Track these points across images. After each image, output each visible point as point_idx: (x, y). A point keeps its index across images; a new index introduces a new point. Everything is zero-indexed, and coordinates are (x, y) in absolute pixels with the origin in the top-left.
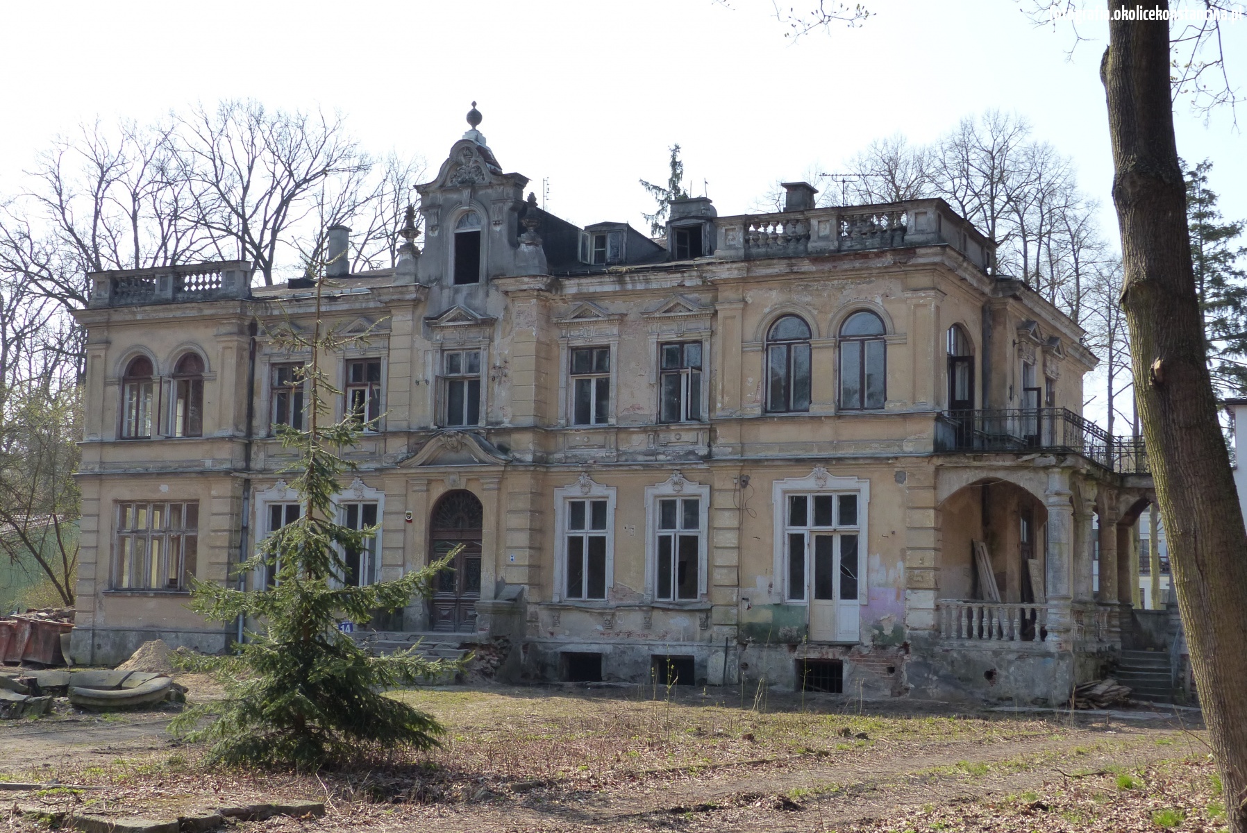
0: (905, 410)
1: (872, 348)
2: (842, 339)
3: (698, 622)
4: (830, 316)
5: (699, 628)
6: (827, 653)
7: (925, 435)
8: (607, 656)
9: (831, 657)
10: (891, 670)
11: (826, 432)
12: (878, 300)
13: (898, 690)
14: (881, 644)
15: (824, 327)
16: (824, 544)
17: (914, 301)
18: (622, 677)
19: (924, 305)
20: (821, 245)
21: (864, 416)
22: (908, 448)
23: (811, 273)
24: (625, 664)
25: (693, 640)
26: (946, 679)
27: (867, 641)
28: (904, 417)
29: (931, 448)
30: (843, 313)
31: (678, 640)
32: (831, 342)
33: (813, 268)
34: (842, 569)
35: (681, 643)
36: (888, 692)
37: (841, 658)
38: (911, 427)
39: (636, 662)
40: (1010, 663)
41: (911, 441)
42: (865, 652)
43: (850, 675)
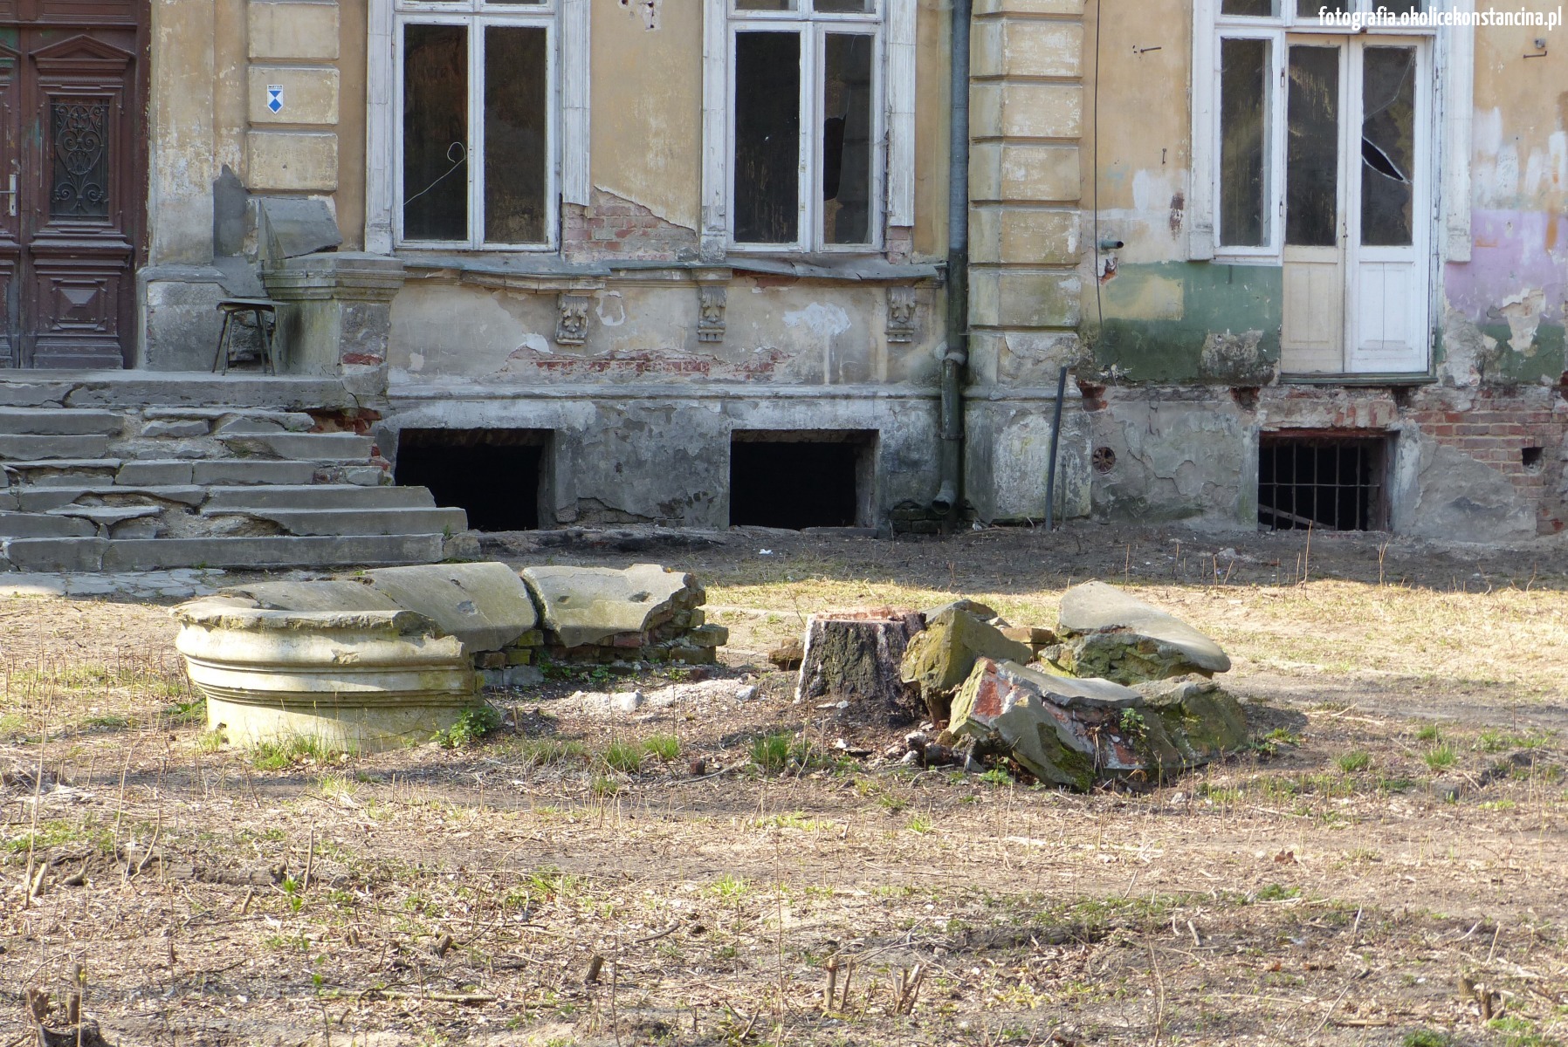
3: (880, 320)
5: (883, 340)
6: (1353, 411)
8: (575, 441)
9: (1362, 421)
10: (1533, 455)
13: (1558, 513)
14: (1504, 380)
18: (630, 507)
24: (640, 464)
25: (864, 377)
27: (1462, 369)
31: (815, 379)
34: (1368, 151)
35: (828, 388)
36: (1527, 522)
39: (681, 456)
43: (1421, 474)
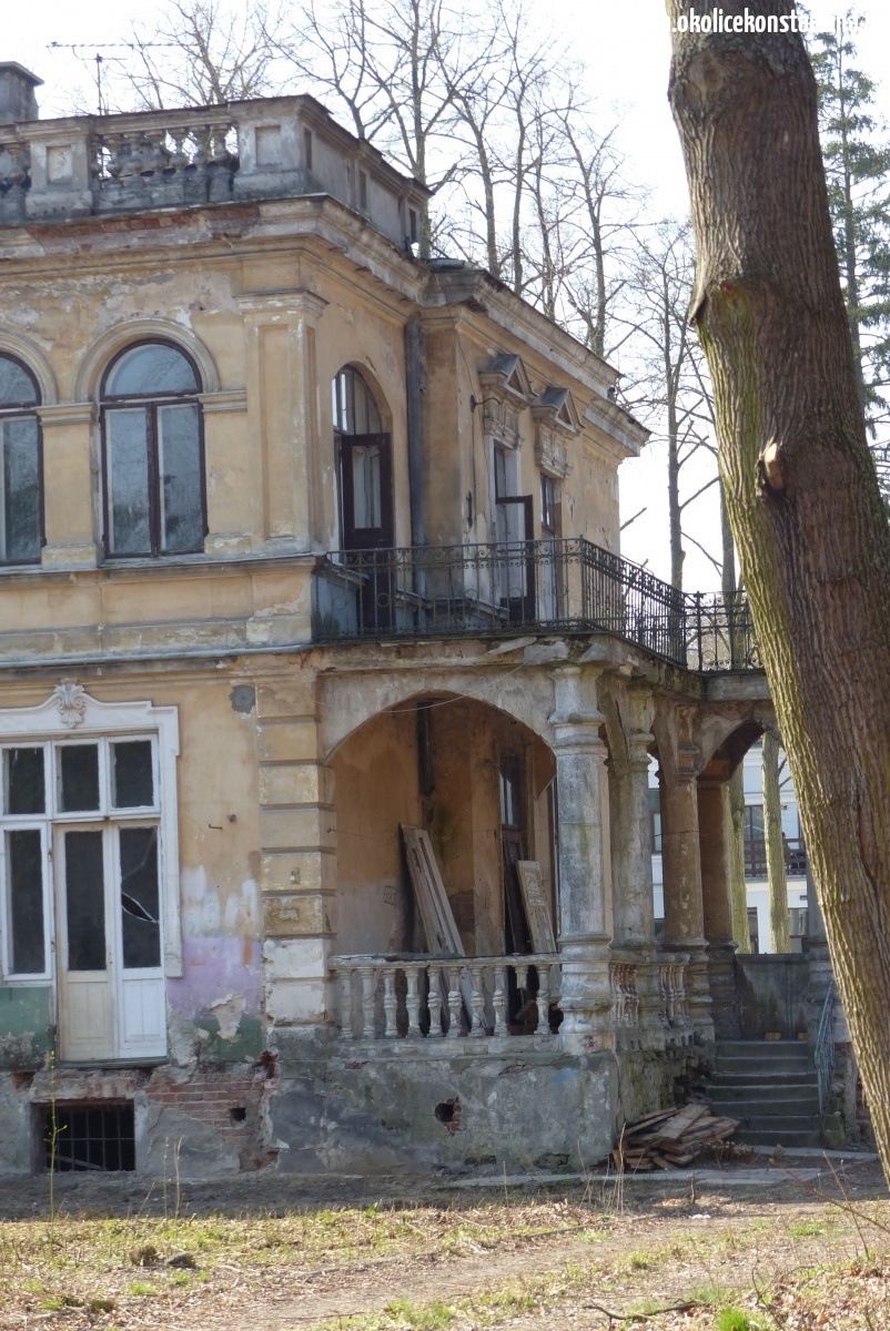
0: (250, 553)
1: (174, 421)
2: (105, 404)
4: (80, 353)
6: (99, 1086)
7: (293, 607)
9: (107, 1093)
10: (239, 1114)
11: (80, 607)
12: (183, 317)
13: (257, 1156)
14: (215, 1059)
15: (67, 376)
16: (83, 849)
17: (260, 318)
19: (283, 327)
20: (54, 198)
21: (159, 570)
22: (258, 635)
23: (35, 260)
26: (355, 1127)
27: (185, 1056)
28: (248, 568)
29: (306, 634)
30: (107, 347)
32: (84, 411)
33: (40, 251)
34: (125, 901)
36: (232, 1162)
37: (130, 1095)
38: (263, 590)
40: (489, 1083)
41: (263, 620)
42: (181, 1079)
43: (151, 1130)
